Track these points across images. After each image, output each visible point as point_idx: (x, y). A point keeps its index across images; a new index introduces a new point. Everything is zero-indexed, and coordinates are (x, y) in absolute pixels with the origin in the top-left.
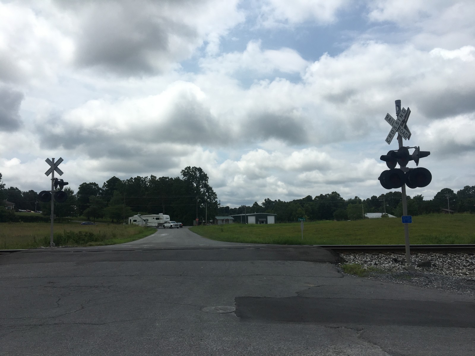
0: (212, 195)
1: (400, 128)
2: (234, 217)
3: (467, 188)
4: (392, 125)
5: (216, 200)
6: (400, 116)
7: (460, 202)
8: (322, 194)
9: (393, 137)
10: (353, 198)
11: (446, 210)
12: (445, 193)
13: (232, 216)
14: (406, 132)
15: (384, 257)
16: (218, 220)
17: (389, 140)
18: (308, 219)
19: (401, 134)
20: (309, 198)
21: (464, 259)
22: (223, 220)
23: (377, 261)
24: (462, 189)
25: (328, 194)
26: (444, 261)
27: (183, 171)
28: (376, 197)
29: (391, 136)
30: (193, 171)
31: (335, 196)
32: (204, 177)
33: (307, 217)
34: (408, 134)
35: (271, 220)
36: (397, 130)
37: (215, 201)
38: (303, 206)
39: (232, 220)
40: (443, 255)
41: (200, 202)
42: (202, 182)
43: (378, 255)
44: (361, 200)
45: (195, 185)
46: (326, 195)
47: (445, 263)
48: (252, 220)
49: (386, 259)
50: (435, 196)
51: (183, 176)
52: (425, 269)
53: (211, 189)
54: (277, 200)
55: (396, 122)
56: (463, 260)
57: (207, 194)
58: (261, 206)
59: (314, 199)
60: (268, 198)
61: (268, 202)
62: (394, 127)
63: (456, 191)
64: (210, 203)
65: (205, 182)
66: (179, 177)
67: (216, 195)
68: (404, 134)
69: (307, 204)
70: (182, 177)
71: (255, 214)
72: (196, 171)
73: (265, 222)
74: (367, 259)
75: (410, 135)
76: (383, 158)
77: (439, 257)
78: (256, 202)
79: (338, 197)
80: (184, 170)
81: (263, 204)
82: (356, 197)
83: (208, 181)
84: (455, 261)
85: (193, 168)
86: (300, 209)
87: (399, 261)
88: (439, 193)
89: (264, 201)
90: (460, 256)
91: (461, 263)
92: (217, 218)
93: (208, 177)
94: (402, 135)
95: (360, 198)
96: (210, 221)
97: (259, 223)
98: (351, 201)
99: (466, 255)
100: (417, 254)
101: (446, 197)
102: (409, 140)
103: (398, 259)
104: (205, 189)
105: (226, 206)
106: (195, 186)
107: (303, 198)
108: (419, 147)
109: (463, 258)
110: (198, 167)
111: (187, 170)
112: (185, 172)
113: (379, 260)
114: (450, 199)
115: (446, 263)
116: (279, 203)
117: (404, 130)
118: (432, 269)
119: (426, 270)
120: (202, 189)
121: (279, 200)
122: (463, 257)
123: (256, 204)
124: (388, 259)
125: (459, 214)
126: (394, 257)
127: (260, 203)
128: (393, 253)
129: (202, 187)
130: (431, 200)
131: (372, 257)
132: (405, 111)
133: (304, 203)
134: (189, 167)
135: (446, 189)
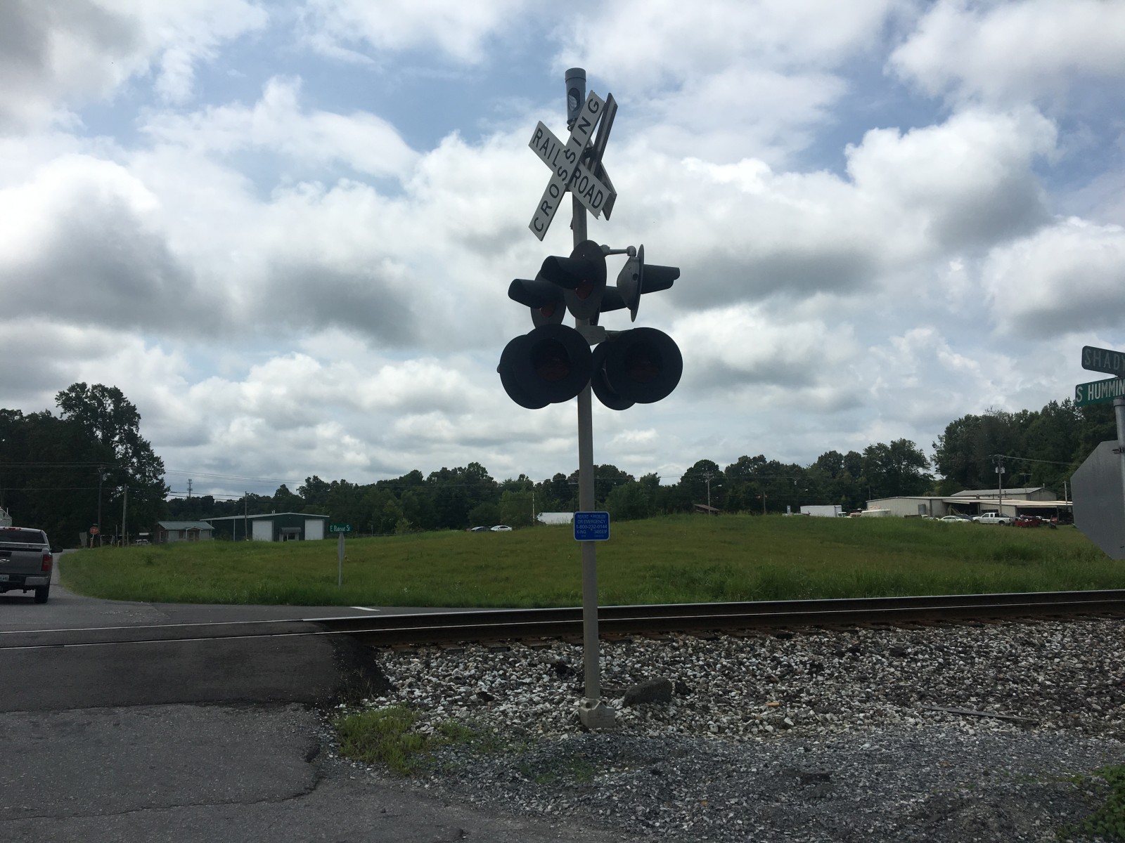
0: (149, 463)
1: (578, 174)
2: (214, 523)
3: (745, 461)
4: (552, 165)
5: (160, 477)
6: (580, 127)
7: (731, 490)
8: (446, 468)
9: (553, 209)
10: (515, 478)
11: (704, 506)
12: (702, 471)
13: (209, 522)
14: (599, 186)
15: (525, 657)
16: (167, 531)
17: (540, 226)
18: (410, 527)
19: (580, 197)
20: (416, 475)
21: (768, 654)
22: (182, 532)
23: (500, 675)
24: (736, 462)
25: (460, 469)
26: (709, 665)
27: (62, 394)
28: (565, 476)
29: (548, 207)
30: (94, 397)
31: (475, 473)
32: (127, 414)
33: (408, 524)
34: (606, 194)
35: (314, 530)
36: (566, 181)
37: (157, 479)
38: (398, 496)
39: (210, 530)
40: (708, 640)
41: (112, 483)
42: (120, 428)
43: (509, 649)
44: (532, 482)
45: (99, 434)
46: (455, 470)
47: (713, 673)
48: (263, 531)
49: (531, 665)
50: (682, 477)
51: (61, 409)
52: (650, 714)
53: (146, 446)
54: (339, 482)
55: (566, 152)
56: (765, 659)
57: (135, 460)
58: (297, 496)
59: (428, 478)
60: (314, 476)
61: (314, 486)
62: (559, 172)
63: (722, 467)
64: (142, 485)
65: (129, 428)
66: (49, 413)
67: (161, 464)
68: (591, 196)
69: (409, 491)
70: (57, 412)
71: (274, 514)
72: (103, 396)
73: (297, 537)
74: (466, 668)
75: (612, 197)
76: (519, 291)
77: (694, 648)
78: (284, 486)
79: (483, 476)
80: (66, 391)
81: (302, 489)
82: (522, 476)
83: (137, 426)
84: (742, 663)
85: (94, 387)
86: (390, 502)
87: (572, 672)
88: (690, 470)
89: (305, 484)
90: (754, 645)
91: (758, 669)
92: (165, 525)
93: (139, 416)
94: (585, 201)
95: (530, 479)
96: (141, 534)
97: (281, 538)
98: (509, 485)
99: (771, 641)
100: (631, 642)
101: (704, 479)
102: (608, 219)
103: (570, 662)
104: (130, 448)
105: (204, 496)
106: (100, 436)
107: (400, 477)
108: (642, 248)
109: (763, 650)
110: (109, 385)
111: (77, 392)
112: (71, 398)
113: (506, 672)
114: (713, 483)
115: (714, 670)
116: (343, 489)
117: (593, 180)
118: (672, 711)
119: (654, 716)
120: (120, 447)
121: (343, 481)
122: (763, 645)
123: (283, 490)
124: (536, 665)
125: (729, 515)
126: (560, 654)
127: (294, 490)
128: (560, 639)
129: (121, 441)
130: (674, 486)
131: (486, 660)
132: (597, 104)
133: (402, 489)
134: (83, 386)
135: (705, 461)
